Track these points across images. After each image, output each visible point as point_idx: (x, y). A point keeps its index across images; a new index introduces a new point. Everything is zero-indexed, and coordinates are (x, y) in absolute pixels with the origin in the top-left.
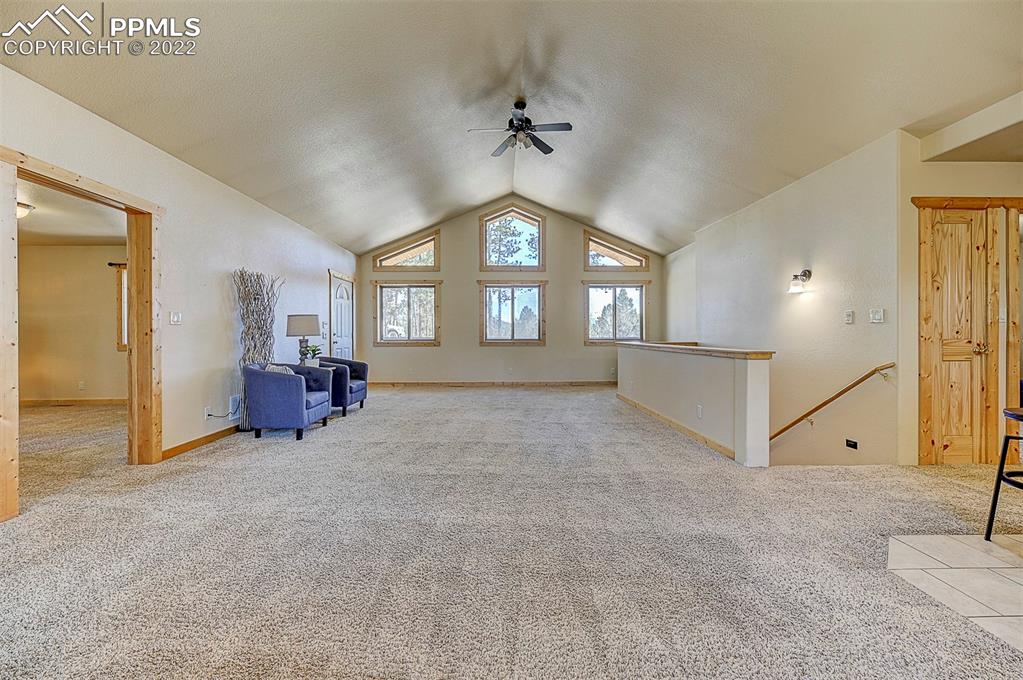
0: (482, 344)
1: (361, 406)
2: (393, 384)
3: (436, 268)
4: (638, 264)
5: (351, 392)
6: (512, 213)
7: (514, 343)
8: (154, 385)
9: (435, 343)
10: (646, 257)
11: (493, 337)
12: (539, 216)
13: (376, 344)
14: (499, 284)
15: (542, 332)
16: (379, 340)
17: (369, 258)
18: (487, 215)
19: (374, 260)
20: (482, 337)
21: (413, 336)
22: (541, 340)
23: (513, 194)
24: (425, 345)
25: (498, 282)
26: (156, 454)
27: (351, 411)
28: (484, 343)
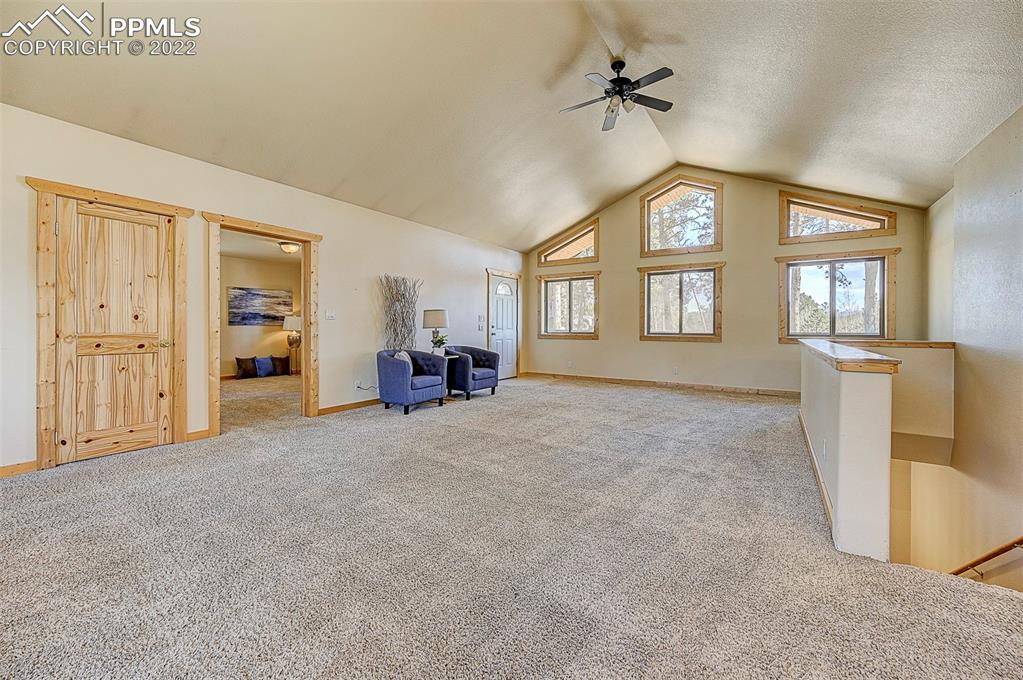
0: (642, 338)
1: (493, 393)
2: (554, 376)
3: (596, 259)
4: (877, 225)
5: (474, 379)
6: (682, 187)
7: (681, 337)
8: (312, 361)
9: (593, 336)
10: (891, 215)
11: (657, 331)
12: (714, 184)
13: (540, 337)
14: (665, 271)
15: (717, 326)
16: (543, 333)
17: (534, 255)
18: (649, 194)
19: (539, 257)
20: (642, 330)
21: (574, 329)
22: (716, 335)
23: (678, 165)
24: (583, 338)
25: (662, 268)
26: (313, 411)
27: (474, 396)
28: (648, 337)
